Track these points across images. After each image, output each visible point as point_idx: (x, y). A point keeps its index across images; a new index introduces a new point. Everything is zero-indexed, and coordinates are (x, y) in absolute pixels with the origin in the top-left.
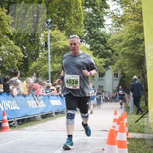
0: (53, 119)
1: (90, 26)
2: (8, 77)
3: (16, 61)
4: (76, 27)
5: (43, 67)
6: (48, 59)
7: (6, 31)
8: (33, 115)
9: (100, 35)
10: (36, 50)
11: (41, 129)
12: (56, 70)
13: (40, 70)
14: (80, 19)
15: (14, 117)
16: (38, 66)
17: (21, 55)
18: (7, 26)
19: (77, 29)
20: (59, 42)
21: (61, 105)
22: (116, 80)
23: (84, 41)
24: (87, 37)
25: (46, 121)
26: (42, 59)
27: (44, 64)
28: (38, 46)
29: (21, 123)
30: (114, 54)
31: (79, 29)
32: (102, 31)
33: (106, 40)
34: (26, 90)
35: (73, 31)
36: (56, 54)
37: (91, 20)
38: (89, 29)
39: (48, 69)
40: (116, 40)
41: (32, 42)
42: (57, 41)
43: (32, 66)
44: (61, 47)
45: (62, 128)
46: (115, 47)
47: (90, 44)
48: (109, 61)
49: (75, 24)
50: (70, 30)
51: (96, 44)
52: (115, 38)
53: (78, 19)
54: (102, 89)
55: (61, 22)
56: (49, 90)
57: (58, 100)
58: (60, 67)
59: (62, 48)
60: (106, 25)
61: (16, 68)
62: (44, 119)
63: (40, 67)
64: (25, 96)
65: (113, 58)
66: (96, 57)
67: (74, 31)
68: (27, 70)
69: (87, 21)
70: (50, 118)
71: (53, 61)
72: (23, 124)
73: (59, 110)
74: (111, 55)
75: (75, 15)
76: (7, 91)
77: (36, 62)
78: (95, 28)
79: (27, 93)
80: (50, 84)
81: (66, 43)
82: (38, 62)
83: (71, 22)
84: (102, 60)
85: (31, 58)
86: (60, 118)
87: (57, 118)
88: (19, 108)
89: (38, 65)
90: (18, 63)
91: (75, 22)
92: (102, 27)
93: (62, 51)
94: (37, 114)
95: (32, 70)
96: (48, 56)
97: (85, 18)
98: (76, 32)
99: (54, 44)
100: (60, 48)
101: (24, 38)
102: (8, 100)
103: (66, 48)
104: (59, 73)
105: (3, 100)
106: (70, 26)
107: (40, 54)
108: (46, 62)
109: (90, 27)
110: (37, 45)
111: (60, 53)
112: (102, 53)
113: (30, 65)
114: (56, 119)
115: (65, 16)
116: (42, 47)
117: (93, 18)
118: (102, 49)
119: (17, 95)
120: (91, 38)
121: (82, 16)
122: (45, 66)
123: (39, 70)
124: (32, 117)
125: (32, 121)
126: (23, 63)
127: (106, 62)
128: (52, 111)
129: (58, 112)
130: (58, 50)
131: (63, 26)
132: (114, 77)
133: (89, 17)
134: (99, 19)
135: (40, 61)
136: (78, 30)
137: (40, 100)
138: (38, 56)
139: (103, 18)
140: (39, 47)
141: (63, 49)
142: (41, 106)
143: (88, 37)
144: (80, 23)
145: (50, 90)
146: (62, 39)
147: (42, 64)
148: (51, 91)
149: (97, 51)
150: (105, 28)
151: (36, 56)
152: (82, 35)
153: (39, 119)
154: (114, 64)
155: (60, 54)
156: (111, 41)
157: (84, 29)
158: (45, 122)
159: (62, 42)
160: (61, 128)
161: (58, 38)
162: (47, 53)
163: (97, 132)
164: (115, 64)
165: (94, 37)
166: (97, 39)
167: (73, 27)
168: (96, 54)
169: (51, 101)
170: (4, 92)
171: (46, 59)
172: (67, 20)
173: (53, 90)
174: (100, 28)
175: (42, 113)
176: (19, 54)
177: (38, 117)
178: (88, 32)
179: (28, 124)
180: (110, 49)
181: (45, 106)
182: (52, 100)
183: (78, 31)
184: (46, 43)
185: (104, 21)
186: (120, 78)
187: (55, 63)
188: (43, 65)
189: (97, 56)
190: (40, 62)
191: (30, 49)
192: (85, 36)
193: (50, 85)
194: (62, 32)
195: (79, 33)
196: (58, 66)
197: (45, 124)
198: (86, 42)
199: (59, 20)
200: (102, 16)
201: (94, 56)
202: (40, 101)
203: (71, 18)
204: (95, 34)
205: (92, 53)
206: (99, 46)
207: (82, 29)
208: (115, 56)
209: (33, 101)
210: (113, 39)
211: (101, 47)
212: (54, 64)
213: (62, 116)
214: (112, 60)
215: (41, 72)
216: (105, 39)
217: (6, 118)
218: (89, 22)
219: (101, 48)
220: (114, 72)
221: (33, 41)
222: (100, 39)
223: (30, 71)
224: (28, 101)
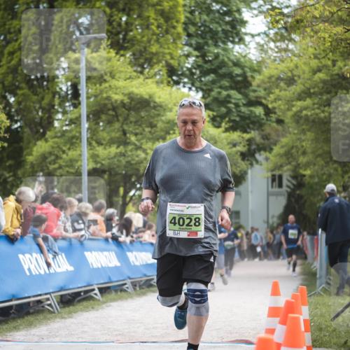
0: (93, 308)
1: (203, 38)
4: (162, 40)
5: (64, 156)
6: (80, 133)
8: (34, 296)
9: (231, 64)
10: (47, 107)
11: (56, 337)
12: (102, 164)
13: (56, 166)
14: (173, 19)
16: (50, 153)
17: (2, 122)
19: (166, 47)
20: (114, 83)
21: (116, 267)
22: (277, 194)
23: (186, 80)
24: (194, 71)
25: (74, 315)
26: (64, 133)
27: (68, 146)
28: (50, 96)
30: (270, 120)
31: (171, 46)
32: (238, 53)
33: (250, 79)
34: (16, 223)
35: (152, 53)
36: (103, 117)
37: (205, 21)
38: (198, 48)
39: (79, 163)
40: (279, 78)
41: (35, 83)
42: (105, 81)
43: (34, 153)
44: (117, 97)
45: (120, 334)
46: (275, 100)
47: (202, 90)
48: (258, 139)
49: (158, 32)
50: (145, 48)
51: (219, 90)
52: (275, 72)
53: (167, 16)
54: (237, 221)
55: (120, 25)
56: (84, 223)
57: (108, 251)
58: (115, 157)
59: (122, 102)
60: (250, 36)
62: (68, 306)
63: (57, 157)
64: (11, 240)
65: (267, 130)
66: (219, 127)
67: (156, 54)
68: (19, 163)
69: (194, 24)
70: (85, 303)
71: (95, 140)
72: (7, 323)
73: (111, 282)
74: (263, 121)
75: (160, 5)
77: (46, 141)
78: (216, 45)
79: (19, 231)
80: (86, 206)
81: (132, 87)
82: (51, 143)
83: (148, 27)
84: (235, 136)
85: (31, 129)
86: (114, 304)
87: (104, 306)
89: (51, 150)
91: (158, 27)
92: (237, 40)
93: (122, 111)
94: (46, 294)
95: (32, 165)
96: (80, 124)
97: (188, 15)
98: (163, 57)
99: (98, 91)
100: (116, 101)
101: (12, 72)
103: (133, 103)
104: (113, 173)
106: (143, 37)
107: (57, 120)
108: (73, 141)
109: (201, 41)
110: (48, 93)
111: (117, 116)
112: (238, 115)
113: (28, 150)
114: (103, 308)
115: (130, 10)
116: (64, 99)
117: (211, 16)
118: (237, 105)
120: (205, 73)
121: (180, 9)
122: (72, 154)
123: (54, 163)
124: (34, 302)
125: (32, 313)
126: (6, 145)
127: (250, 141)
128: (92, 285)
129: (109, 288)
130: (110, 106)
131: (124, 39)
132: (272, 187)
133: (200, 13)
134: (227, 19)
135: (56, 140)
136: (169, 48)
137: (57, 251)
138: (49, 123)
139: (240, 14)
140: (54, 97)
141: (123, 104)
142: (59, 270)
143: (195, 69)
144: (173, 30)
145: (87, 224)
146: (123, 75)
147: (64, 148)
148: (89, 227)
149: (223, 110)
150: (246, 45)
151: (45, 123)
152: (179, 64)
153: (52, 307)
154: (271, 149)
155: (116, 119)
156: (263, 82)
157: (186, 48)
158: (71, 317)
159: (121, 83)
160: (116, 335)
161: (111, 73)
162: (77, 115)
163: (221, 344)
164: (274, 147)
165: (214, 71)
166: (223, 76)
167: (152, 42)
168: (218, 119)
169: (87, 254)
171: (74, 133)
172: (135, 19)
173: (95, 222)
174: (230, 45)
175: (62, 289)
177: (49, 302)
178: (197, 57)
179: (19, 321)
180: (261, 104)
181: (71, 269)
182: (91, 251)
183: (167, 51)
184: (75, 87)
185: (244, 23)
186: (289, 190)
187: (99, 144)
188: (67, 151)
189: (223, 124)
190: (56, 143)
191: (28, 104)
192: (187, 68)
193: (87, 208)
194: (122, 55)
195: (172, 58)
196: (110, 152)
197: (69, 321)
198: (190, 86)
199: (112, 19)
200: (239, 11)
201: (213, 124)
202: (55, 254)
203: (147, 14)
204: (216, 63)
205: (209, 116)
206: (229, 96)
207: (180, 46)
208: (275, 125)
209: (34, 255)
210: (270, 78)
211: (235, 99)
212: (97, 148)
213: (121, 299)
214: (266, 137)
215: (61, 171)
216: (244, 75)
218: (200, 27)
219: (233, 101)
220: (272, 171)
221: (37, 79)
222: (230, 76)
223: (28, 167)
224: (21, 256)
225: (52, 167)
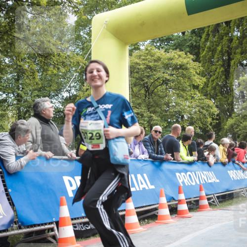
2: (202, 141)
3: (209, 120)
5: (242, 125)
7: (193, 83)
10: (230, 103)
13: (238, 129)
15: (213, 193)
16: (235, 124)
17: (216, 112)
18: (194, 75)
27: (243, 120)
28: (232, 97)
29: (221, 200)
34: (225, 157)
43: (227, 124)
61: (210, 129)
63: (238, 125)
64: (224, 164)
72: (225, 202)
76: (201, 158)
77: (233, 118)
79: (227, 160)
88: (218, 181)
89: (235, 122)
90: (211, 121)
95: (227, 130)
101: (213, 89)
102: (203, 170)
105: (197, 171)
113: (224, 123)
119: (215, 163)
122: (245, 123)
123: (237, 128)
125: (236, 198)
126: (217, 121)
135: (237, 117)
138: (233, 110)
140: (233, 98)
147: (241, 121)
151: (230, 110)
153: (245, 195)
170: (198, 161)
176: (212, 110)
177: (243, 192)
179: (231, 201)
184: (242, 93)
188: (243, 122)
190: (237, 119)
209: (234, 171)
215: (240, 132)
217: (203, 193)
221: (225, 91)
223: (225, 131)
224: (229, 172)
225: (236, 130)
